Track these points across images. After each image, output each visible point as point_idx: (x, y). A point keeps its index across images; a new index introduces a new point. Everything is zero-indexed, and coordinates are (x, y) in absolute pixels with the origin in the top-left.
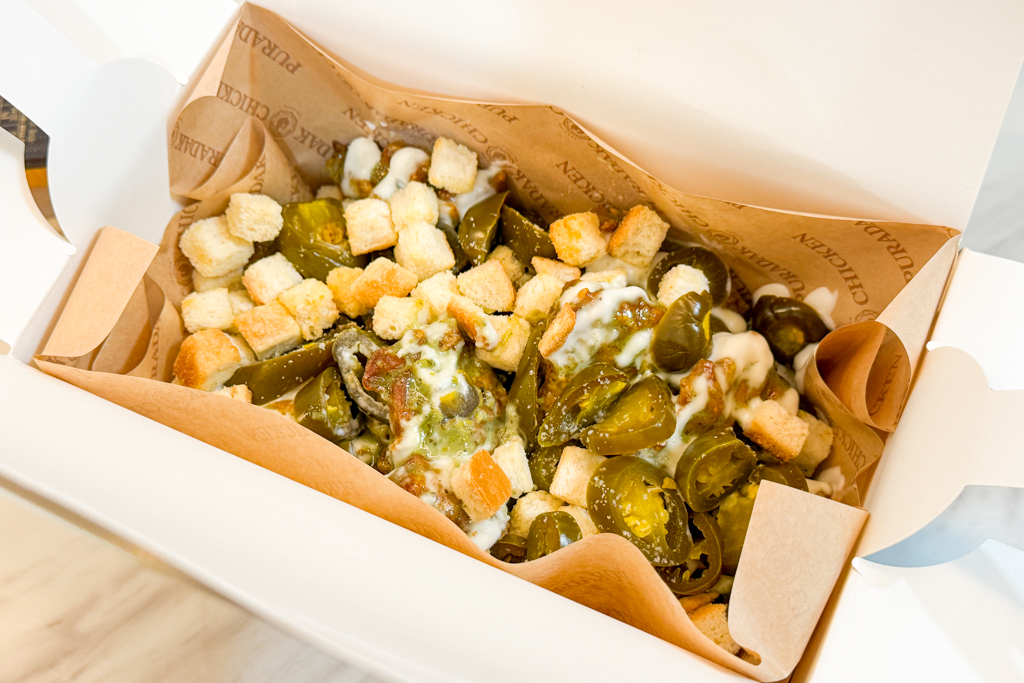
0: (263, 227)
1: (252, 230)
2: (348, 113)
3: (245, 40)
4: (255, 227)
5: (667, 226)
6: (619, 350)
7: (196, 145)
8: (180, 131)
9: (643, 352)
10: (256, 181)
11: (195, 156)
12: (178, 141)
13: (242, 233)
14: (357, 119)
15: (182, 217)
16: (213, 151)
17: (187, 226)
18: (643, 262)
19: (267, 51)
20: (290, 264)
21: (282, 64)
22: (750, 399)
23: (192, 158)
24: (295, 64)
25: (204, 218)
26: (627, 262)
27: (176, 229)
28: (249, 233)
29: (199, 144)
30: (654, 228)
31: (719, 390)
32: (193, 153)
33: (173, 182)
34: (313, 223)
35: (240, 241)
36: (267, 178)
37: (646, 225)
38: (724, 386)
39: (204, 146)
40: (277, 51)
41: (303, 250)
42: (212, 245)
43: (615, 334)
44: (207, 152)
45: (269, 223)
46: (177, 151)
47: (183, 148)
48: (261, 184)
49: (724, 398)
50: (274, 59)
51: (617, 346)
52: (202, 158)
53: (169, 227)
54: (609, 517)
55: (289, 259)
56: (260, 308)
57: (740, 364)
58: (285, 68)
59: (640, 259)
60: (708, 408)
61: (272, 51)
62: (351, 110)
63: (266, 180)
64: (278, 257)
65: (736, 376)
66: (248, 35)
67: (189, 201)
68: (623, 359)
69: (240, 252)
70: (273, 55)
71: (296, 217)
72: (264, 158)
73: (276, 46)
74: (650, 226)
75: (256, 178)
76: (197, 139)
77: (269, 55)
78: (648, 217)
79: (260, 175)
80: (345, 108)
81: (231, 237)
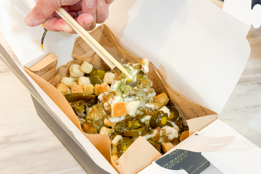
0: (87, 69)
1: (84, 69)
2: (118, 56)
3: (101, 31)
4: (85, 69)
5: (168, 99)
6: (142, 118)
7: (81, 48)
8: (78, 43)
9: (147, 120)
10: (90, 61)
11: (80, 50)
12: (77, 45)
13: (82, 69)
14: (120, 58)
15: (72, 62)
16: (85, 51)
17: (72, 64)
18: (160, 105)
19: (105, 36)
20: (90, 80)
21: (108, 40)
22: (167, 142)
23: (79, 50)
24: (110, 40)
25: (77, 64)
26: (157, 104)
27: (70, 64)
28: (83, 69)
29: (82, 48)
30: (165, 98)
31: (159, 134)
32: (80, 49)
33: (73, 53)
34: (99, 74)
35: (81, 71)
36: (94, 61)
37: (163, 96)
38: (161, 135)
39: (83, 49)
40: (107, 36)
41: (93, 78)
42: (75, 70)
43: (142, 113)
44: (83, 51)
45: (88, 69)
46: (76, 47)
47: (78, 47)
48: (92, 62)
49: (160, 138)
50: (106, 38)
51: (142, 116)
52: (82, 51)
53: (69, 63)
54: (119, 146)
55: (90, 79)
56: (78, 85)
57: (167, 132)
58: (108, 41)
59: (160, 104)
60: (155, 137)
61: (106, 36)
62: (119, 55)
63: (93, 62)
64: (88, 78)
65: (165, 134)
66: (102, 31)
67: (75, 59)
68: (143, 120)
69: (80, 73)
70: (106, 37)
71: (95, 71)
72: (95, 56)
73: (107, 35)
74: (164, 97)
75: (91, 60)
76: (82, 46)
77: (105, 37)
78: (165, 95)
79: (92, 60)
80: (118, 55)
81: (80, 69)
